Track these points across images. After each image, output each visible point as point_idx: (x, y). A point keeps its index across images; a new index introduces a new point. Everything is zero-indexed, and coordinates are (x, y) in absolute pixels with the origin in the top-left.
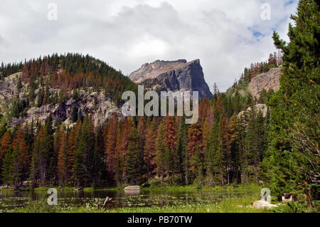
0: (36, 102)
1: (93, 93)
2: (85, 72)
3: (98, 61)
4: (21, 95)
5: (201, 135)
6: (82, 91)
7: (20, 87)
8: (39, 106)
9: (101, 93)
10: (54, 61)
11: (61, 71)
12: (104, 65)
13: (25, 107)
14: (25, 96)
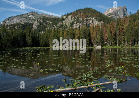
0: (76, 23)
1: (91, 19)
2: (89, 13)
3: (93, 9)
4: (72, 21)
5: (123, 28)
6: (88, 18)
7: (72, 19)
8: (77, 23)
9: (94, 18)
10: (80, 11)
11: (82, 13)
12: (94, 10)
13: (73, 24)
14: (73, 21)
